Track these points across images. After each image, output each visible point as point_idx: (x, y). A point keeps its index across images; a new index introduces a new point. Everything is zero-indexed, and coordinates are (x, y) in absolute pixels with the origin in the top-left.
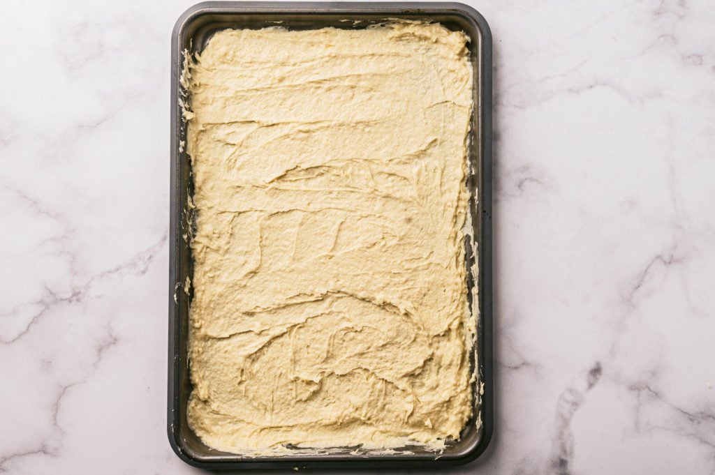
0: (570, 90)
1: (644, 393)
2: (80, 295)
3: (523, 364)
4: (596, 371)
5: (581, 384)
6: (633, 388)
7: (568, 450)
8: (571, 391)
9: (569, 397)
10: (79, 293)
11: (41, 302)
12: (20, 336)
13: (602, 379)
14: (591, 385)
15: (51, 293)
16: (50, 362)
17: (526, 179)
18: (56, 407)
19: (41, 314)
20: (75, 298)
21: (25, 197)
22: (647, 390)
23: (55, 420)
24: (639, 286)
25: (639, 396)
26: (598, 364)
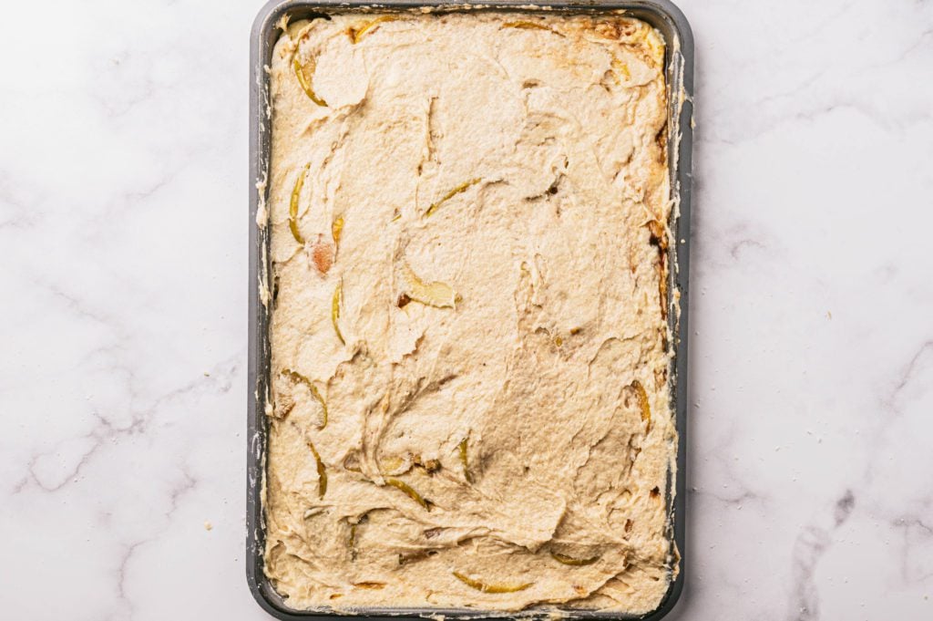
0: (800, 115)
1: (914, 529)
2: (143, 424)
3: (746, 495)
4: (847, 502)
5: (826, 520)
6: (900, 523)
7: (811, 609)
8: (812, 529)
9: (810, 538)
10: (141, 421)
11: (90, 435)
12: (67, 480)
13: (854, 512)
14: (840, 522)
15: (104, 422)
16: (109, 514)
17: (742, 242)
18: (121, 573)
19: (92, 451)
20: (135, 427)
21: (62, 294)
22: (917, 525)
23: (121, 590)
24: (903, 384)
25: (906, 533)
26: (849, 492)
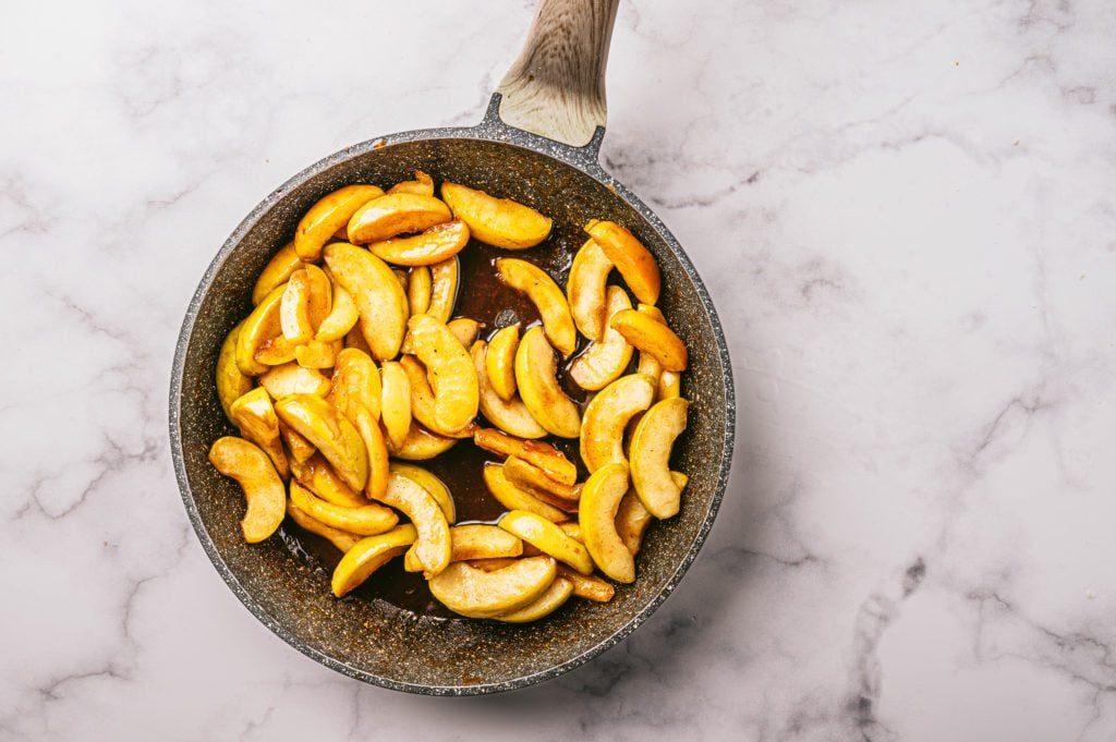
0: (885, 145)
1: (990, 604)
2: (156, 451)
3: (807, 558)
4: (917, 570)
5: (894, 589)
6: (973, 596)
7: (872, 686)
8: (878, 599)
9: (875, 607)
10: (154, 448)
11: (99, 460)
12: (74, 507)
13: (925, 581)
14: (908, 591)
15: (115, 446)
16: (116, 546)
17: (814, 282)
18: (127, 608)
19: (101, 477)
20: (148, 454)
21: (75, 307)
22: (994, 599)
23: (125, 627)
24: (985, 445)
25: (981, 608)
26: (920, 559)
